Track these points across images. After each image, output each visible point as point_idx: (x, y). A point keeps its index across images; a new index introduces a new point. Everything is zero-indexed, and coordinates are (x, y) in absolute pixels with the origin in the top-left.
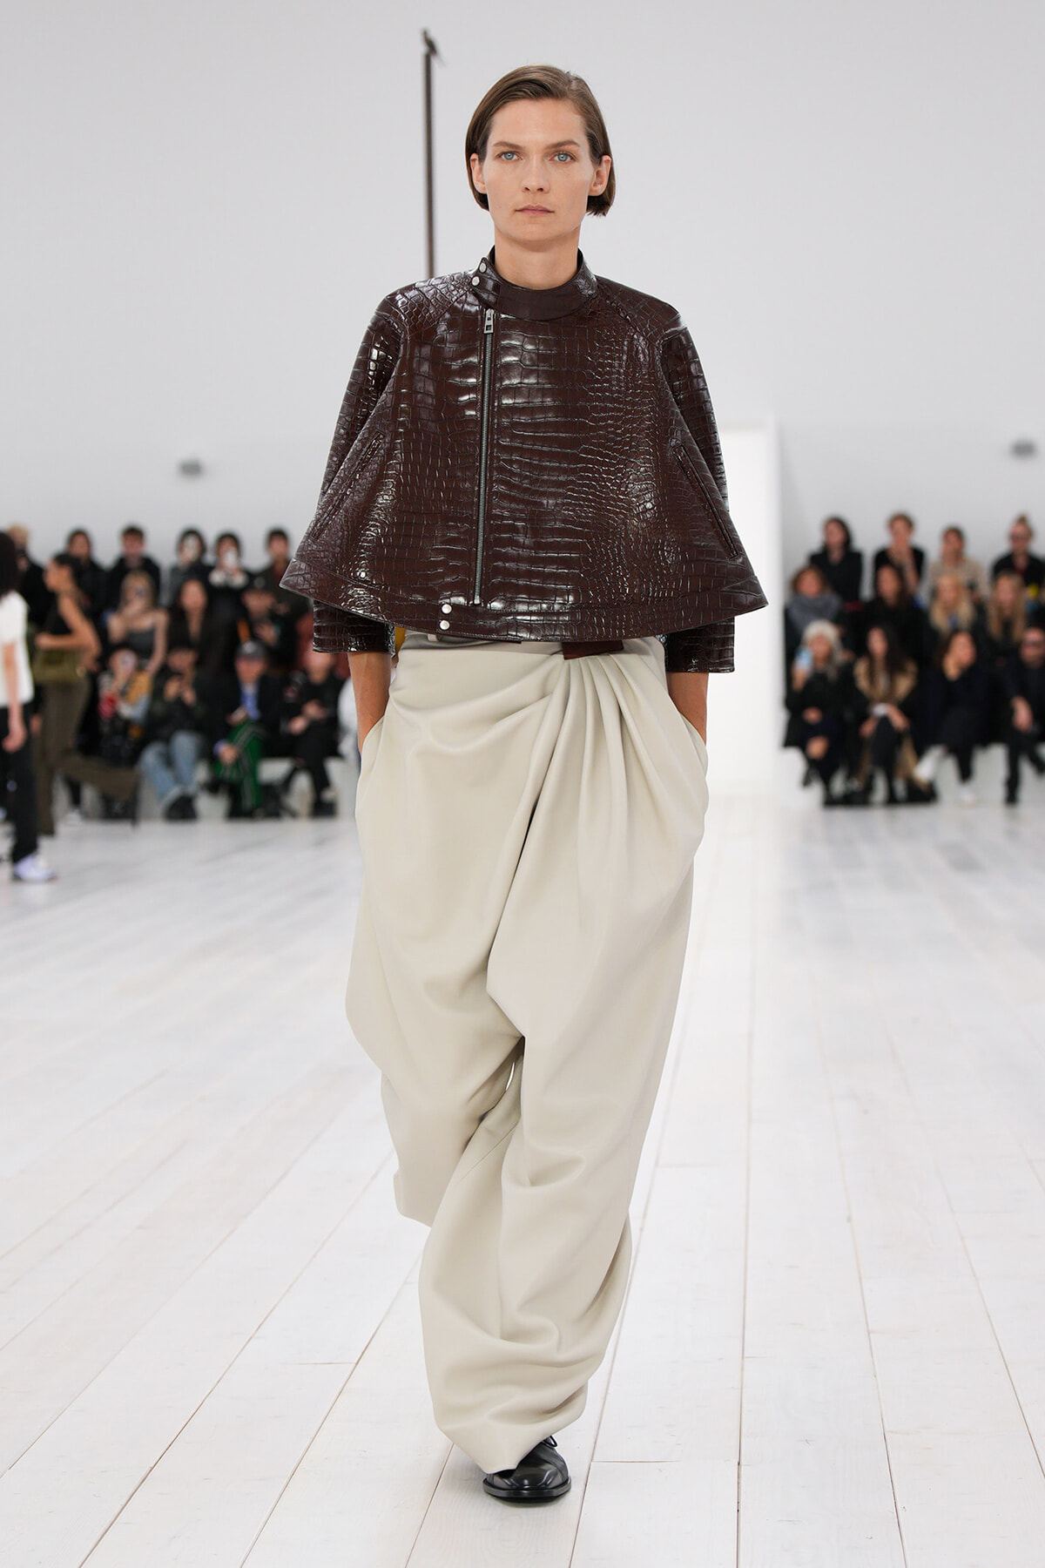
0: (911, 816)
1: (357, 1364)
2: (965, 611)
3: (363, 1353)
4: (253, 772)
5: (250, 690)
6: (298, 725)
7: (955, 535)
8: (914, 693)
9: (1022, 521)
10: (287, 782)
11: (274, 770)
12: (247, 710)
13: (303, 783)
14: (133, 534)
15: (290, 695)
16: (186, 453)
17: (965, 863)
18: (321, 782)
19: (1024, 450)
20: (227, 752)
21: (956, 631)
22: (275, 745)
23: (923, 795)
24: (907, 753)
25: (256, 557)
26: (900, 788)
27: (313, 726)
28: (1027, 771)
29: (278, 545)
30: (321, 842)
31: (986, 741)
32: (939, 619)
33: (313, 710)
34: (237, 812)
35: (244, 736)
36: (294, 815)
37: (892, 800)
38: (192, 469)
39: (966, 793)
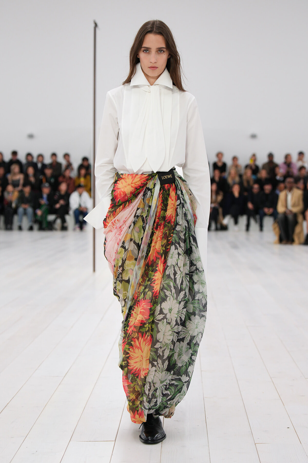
0: (221, 234)
1: (64, 377)
2: (237, 179)
3: (66, 374)
4: (46, 218)
5: (45, 196)
6: (58, 206)
7: (235, 159)
8: (223, 201)
9: (254, 155)
10: (55, 221)
11: (51, 218)
12: (44, 201)
13: (59, 221)
14: (15, 153)
15: (56, 197)
16: (29, 131)
17: (235, 246)
18: (64, 221)
19: (254, 136)
20: (39, 212)
21: (234, 184)
22: (52, 211)
23: (224, 228)
24: (221, 217)
25: (48, 160)
26: (219, 226)
27: (62, 206)
28: (252, 222)
29: (54, 158)
30: (63, 237)
31: (242, 214)
32: (230, 181)
33: (62, 202)
34: (41, 228)
35: (44, 208)
36: (56, 230)
37: (217, 229)
38: (31, 136)
39: (236, 228)
